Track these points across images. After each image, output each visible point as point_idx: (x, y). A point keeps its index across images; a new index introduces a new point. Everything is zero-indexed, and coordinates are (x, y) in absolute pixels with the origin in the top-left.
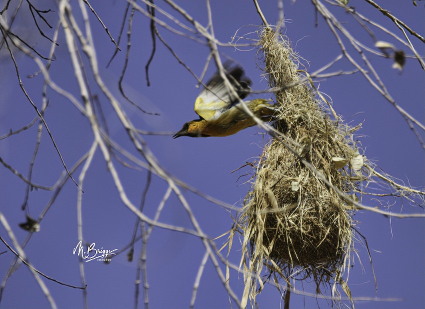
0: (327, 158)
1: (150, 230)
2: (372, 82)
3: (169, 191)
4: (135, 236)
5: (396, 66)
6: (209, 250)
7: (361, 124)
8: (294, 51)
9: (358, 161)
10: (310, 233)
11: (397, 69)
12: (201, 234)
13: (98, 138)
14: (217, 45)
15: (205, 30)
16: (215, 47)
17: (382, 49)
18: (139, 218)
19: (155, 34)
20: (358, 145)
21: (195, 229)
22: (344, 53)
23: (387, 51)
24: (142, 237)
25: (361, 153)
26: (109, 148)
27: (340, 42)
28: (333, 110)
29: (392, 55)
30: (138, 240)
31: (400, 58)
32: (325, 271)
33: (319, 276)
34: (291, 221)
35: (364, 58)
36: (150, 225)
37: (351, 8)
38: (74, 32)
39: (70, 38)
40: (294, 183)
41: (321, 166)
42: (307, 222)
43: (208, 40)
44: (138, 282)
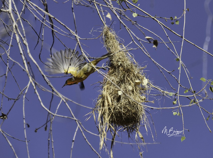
0: (132, 81)
1: (53, 117)
2: (145, 52)
3: (61, 101)
4: (47, 120)
5: (154, 46)
6: (78, 125)
7: (146, 66)
8: (117, 36)
9: (145, 82)
10: (126, 112)
11: (155, 47)
12: (75, 119)
13: (31, 80)
14: (79, 39)
15: (74, 33)
16: (78, 40)
17: (148, 39)
18: (49, 113)
19: (54, 35)
20: (145, 74)
21: (73, 117)
22: (133, 41)
23: (150, 40)
24: (50, 120)
25: (146, 78)
26: (35, 84)
27: (131, 36)
28: (134, 60)
29: (152, 42)
30: (48, 122)
31: (156, 43)
32: (132, 128)
33: (129, 130)
34: (118, 108)
35: (141, 43)
36: (53, 116)
37: (135, 22)
38: (19, 35)
39: (18, 38)
40: (119, 92)
41: (130, 84)
42: (125, 108)
43: (76, 37)
44: (49, 139)
